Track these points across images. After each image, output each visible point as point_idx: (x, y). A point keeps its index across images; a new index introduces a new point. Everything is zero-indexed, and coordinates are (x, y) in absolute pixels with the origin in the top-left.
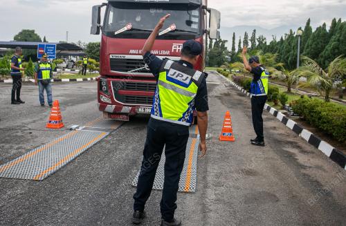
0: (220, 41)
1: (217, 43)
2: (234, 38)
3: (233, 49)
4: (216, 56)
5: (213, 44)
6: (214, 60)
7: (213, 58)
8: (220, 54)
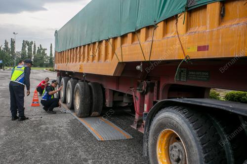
0: (41, 49)
1: (39, 51)
2: (51, 47)
3: (51, 54)
4: (39, 60)
5: (36, 51)
6: (38, 62)
7: (36, 61)
8: (42, 58)
